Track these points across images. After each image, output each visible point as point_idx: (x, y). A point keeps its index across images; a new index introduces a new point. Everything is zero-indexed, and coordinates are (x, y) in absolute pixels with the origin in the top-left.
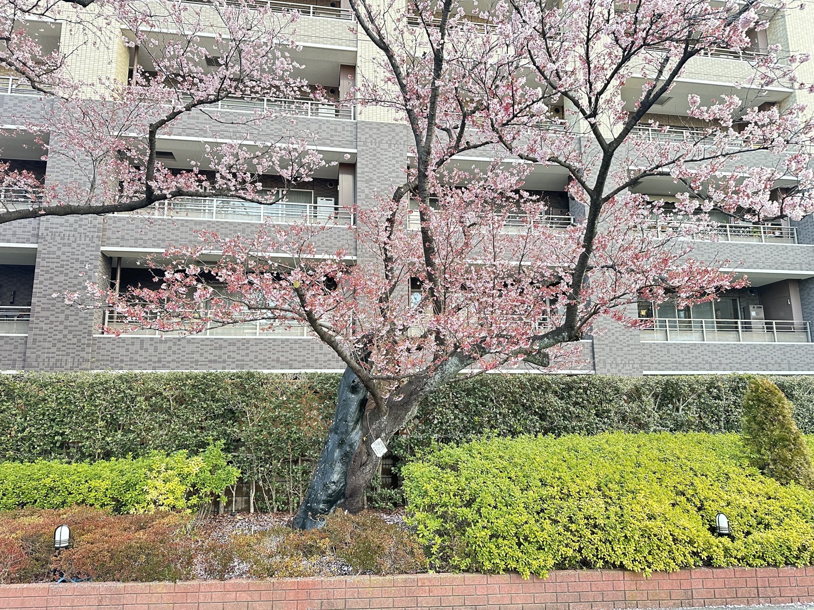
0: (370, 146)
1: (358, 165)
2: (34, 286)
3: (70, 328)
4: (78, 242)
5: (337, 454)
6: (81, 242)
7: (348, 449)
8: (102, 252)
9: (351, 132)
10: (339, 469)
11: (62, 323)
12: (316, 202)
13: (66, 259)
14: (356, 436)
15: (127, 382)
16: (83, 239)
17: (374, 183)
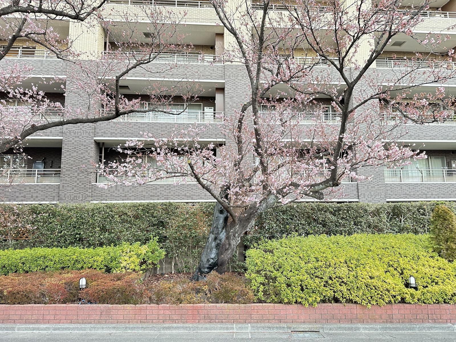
0: (232, 78)
1: (226, 89)
2: (62, 158)
3: (80, 180)
4: (82, 135)
5: (214, 244)
6: (84, 135)
7: (219, 242)
8: (95, 140)
9: (222, 71)
10: (214, 252)
11: (76, 177)
12: (204, 110)
13: (77, 144)
14: (223, 235)
15: (110, 208)
16: (85, 134)
17: (235, 98)
